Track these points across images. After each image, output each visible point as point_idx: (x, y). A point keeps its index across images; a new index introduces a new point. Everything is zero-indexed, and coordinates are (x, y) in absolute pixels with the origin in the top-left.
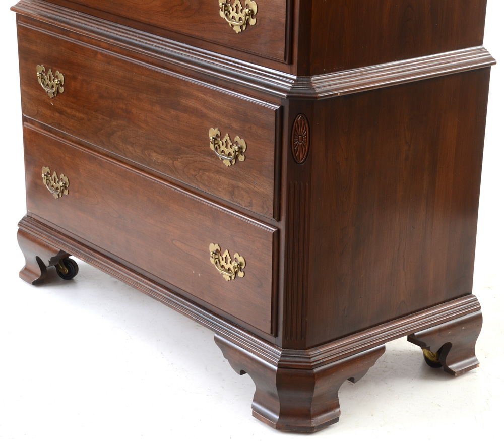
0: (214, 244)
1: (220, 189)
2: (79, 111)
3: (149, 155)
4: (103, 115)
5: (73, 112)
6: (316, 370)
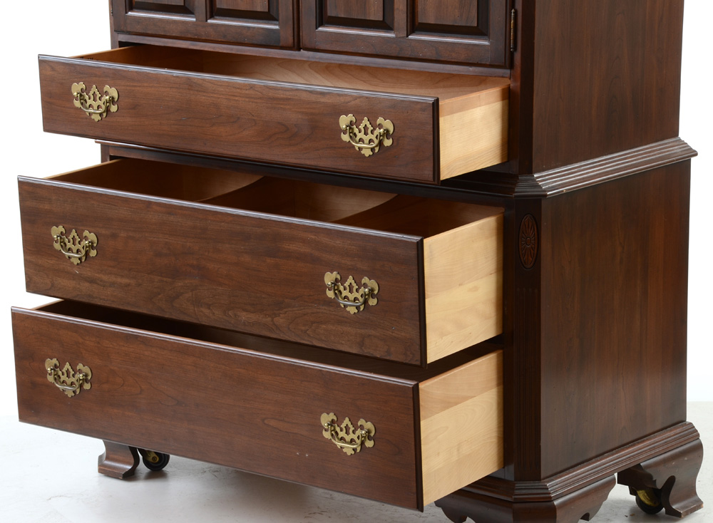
0: (328, 414)
1: (343, 342)
2: (122, 276)
3: (235, 315)
4: (162, 276)
5: (113, 279)
6: (556, 503)
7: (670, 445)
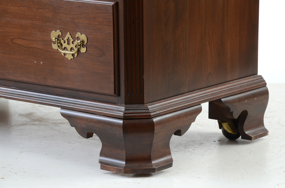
0: (56, 31)
6: (155, 120)
7: (244, 88)
